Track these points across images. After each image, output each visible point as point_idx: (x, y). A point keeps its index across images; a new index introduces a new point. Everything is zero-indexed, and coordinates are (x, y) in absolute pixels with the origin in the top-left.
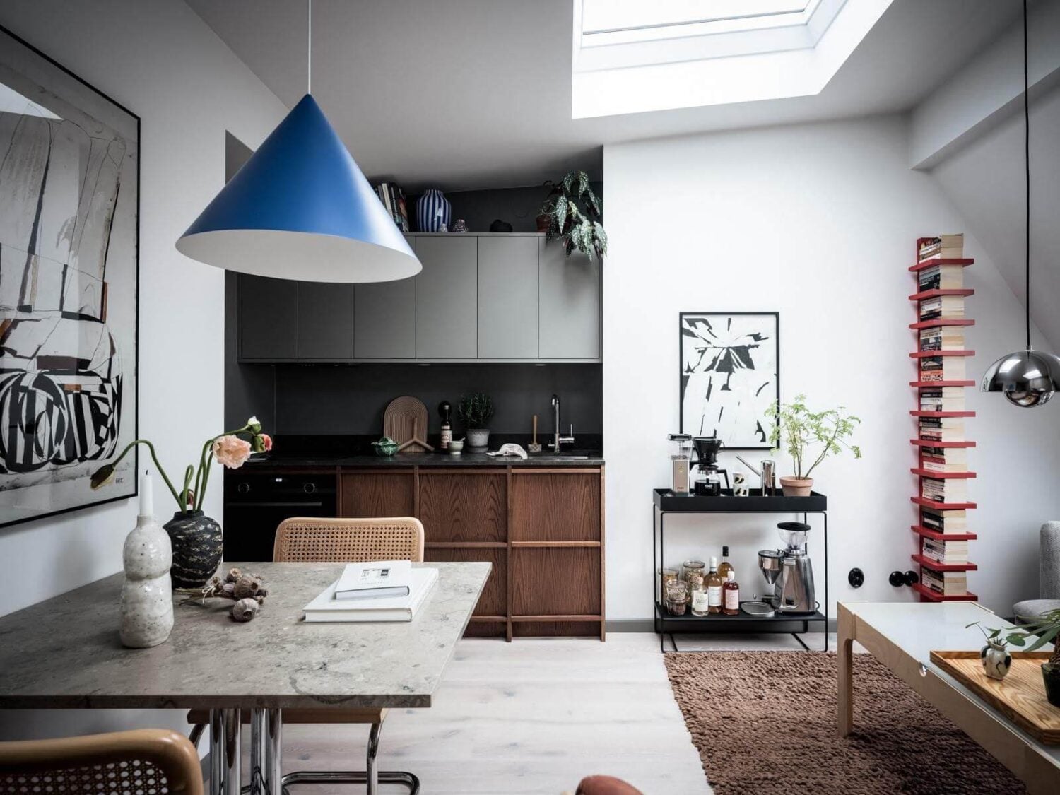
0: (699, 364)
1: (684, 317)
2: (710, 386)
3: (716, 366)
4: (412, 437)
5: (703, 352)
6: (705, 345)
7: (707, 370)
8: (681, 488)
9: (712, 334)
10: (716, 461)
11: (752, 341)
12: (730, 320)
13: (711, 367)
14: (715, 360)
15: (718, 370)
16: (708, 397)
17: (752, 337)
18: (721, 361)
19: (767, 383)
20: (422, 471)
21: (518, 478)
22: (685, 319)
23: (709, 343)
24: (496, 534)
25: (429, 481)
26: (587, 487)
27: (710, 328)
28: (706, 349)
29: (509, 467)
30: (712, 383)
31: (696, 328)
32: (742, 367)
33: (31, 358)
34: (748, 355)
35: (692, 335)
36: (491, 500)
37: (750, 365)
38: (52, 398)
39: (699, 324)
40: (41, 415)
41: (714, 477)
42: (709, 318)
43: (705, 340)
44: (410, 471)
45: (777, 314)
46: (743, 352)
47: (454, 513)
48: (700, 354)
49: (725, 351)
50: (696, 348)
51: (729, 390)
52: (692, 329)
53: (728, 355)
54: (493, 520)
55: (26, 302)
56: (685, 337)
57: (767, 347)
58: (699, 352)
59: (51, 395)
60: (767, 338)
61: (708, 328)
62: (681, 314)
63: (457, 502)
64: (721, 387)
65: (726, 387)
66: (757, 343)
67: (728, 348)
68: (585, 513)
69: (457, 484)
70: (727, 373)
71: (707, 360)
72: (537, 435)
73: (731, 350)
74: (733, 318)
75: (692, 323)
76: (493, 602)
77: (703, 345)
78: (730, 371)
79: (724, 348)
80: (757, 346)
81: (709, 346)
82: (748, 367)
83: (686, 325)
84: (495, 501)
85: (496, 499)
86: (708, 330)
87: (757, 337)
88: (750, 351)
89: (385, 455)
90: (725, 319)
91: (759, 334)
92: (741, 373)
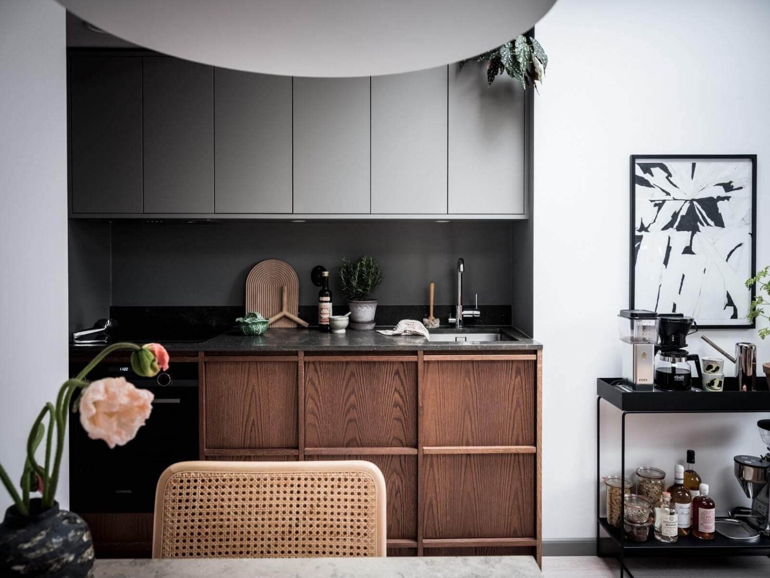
0: (654, 221)
1: (638, 161)
2: (669, 249)
3: (677, 224)
4: (281, 310)
5: (659, 206)
6: (663, 196)
7: (665, 228)
8: (644, 380)
9: (671, 183)
10: (686, 346)
11: (721, 192)
12: (694, 165)
13: (669, 225)
14: (675, 215)
15: (678, 229)
16: (666, 262)
17: (721, 187)
18: (682, 217)
19: (740, 245)
20: (307, 359)
21: (431, 365)
22: (638, 164)
23: (668, 194)
24: (403, 438)
25: (316, 370)
26: (519, 377)
27: (670, 175)
28: (664, 201)
29: (420, 353)
30: (670, 245)
31: (652, 176)
32: (708, 224)
34: (717, 209)
35: (646, 183)
36: (397, 395)
37: (719, 223)
39: (656, 171)
41: (683, 365)
42: (668, 163)
43: (663, 191)
44: (293, 358)
45: (753, 158)
46: (710, 205)
47: (348, 411)
48: (657, 208)
49: (687, 205)
50: (652, 201)
51: (693, 253)
52: (647, 176)
53: (691, 209)
54: (399, 419)
56: (637, 186)
57: (742, 199)
58: (655, 205)
60: (741, 188)
61: (666, 175)
62: (634, 158)
63: (353, 398)
64: (682, 250)
65: (688, 250)
66: (728, 194)
67: (692, 201)
68: (515, 411)
69: (352, 374)
70: (690, 232)
71: (665, 216)
72: (434, 306)
73: (695, 203)
74: (700, 164)
75: (646, 169)
76: (398, 522)
77: (662, 196)
78: (695, 230)
79: (686, 201)
80: (728, 198)
81: (668, 197)
82: (716, 225)
83: (639, 172)
84: (401, 396)
85: (403, 394)
86: (667, 178)
87: (728, 187)
88: (720, 204)
89: (253, 335)
90: (688, 164)
91: (731, 182)
92: (707, 231)
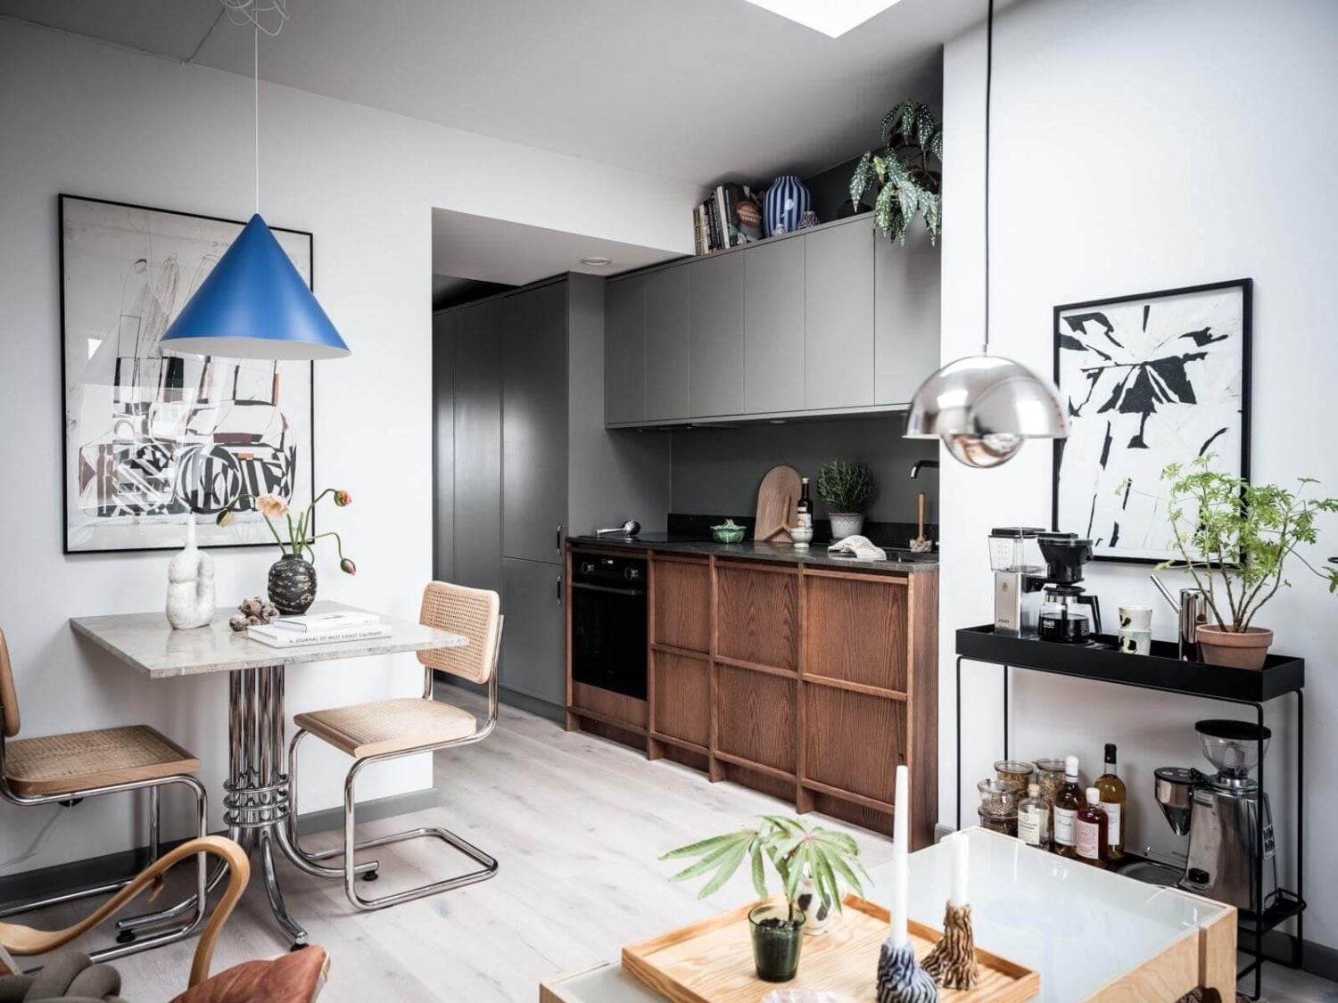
0: (1088, 400)
1: (1064, 314)
2: (1108, 440)
3: (1120, 402)
4: (780, 523)
5: (1095, 376)
6: (1101, 362)
7: (1104, 409)
8: (1005, 621)
9: (1113, 340)
10: (1082, 580)
11: (1191, 346)
12: (1147, 309)
13: (1110, 405)
14: (1118, 390)
15: (1123, 410)
16: (1104, 461)
17: (1192, 338)
18: (1129, 391)
19: (1223, 431)
20: (722, 563)
21: (814, 580)
22: (1066, 318)
23: (1108, 358)
24: (791, 660)
25: (727, 578)
26: (896, 606)
27: (1110, 329)
28: (1101, 369)
29: (801, 565)
30: (1111, 435)
31: (1085, 333)
32: (1169, 400)
33: (209, 435)
34: (1184, 375)
35: (1076, 345)
36: (786, 611)
37: (1187, 396)
38: (227, 464)
39: (1090, 325)
40: (217, 475)
42: (1105, 311)
43: (1101, 353)
44: (705, 562)
45: (1246, 286)
46: (1173, 370)
47: (749, 623)
48: (1091, 380)
49: (1137, 371)
50: (1084, 371)
51: (1144, 446)
52: (1077, 335)
53: (1143, 379)
54: (788, 639)
55: (204, 397)
56: (1062, 350)
57: (1226, 356)
58: (1089, 376)
59: (227, 461)
60: (1225, 337)
61: (1105, 329)
62: (1058, 310)
63: (752, 609)
64: (1128, 443)
65: (1137, 442)
66: (1202, 349)
67: (1143, 366)
68: (892, 647)
69: (752, 584)
70: (1141, 414)
71: (1104, 391)
73: (1149, 368)
74: (1155, 306)
75: (1077, 324)
76: (787, 753)
77: (1095, 362)
78: (1147, 410)
79: (1135, 366)
80: (1202, 356)
81: (1108, 363)
82: (1183, 400)
83: (1066, 329)
84: (790, 613)
85: (791, 610)
86: (1107, 334)
87: (1202, 337)
88: (1188, 366)
89: (722, 542)
90: (1138, 308)
91: (1208, 329)
92: (1168, 412)
